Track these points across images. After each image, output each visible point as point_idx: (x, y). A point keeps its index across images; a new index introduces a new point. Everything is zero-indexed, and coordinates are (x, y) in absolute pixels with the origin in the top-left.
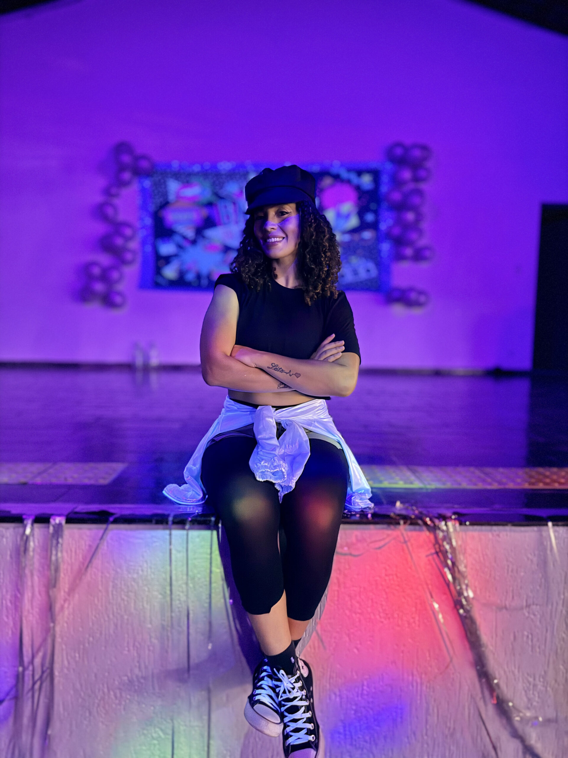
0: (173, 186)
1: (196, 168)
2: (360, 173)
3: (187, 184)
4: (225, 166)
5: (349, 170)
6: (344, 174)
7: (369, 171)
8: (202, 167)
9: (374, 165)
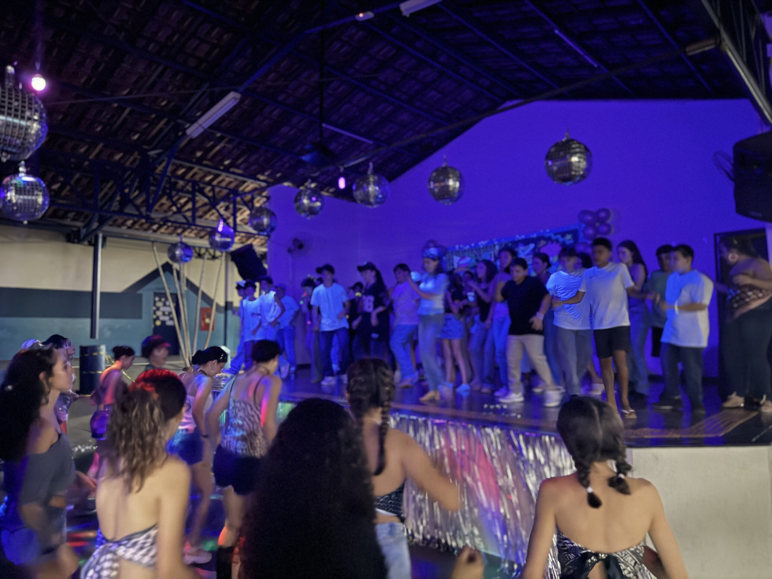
0: (456, 259)
1: (468, 247)
2: (563, 235)
3: (463, 258)
4: (482, 243)
5: (555, 234)
6: (554, 237)
7: (569, 232)
8: (470, 246)
9: (572, 228)
